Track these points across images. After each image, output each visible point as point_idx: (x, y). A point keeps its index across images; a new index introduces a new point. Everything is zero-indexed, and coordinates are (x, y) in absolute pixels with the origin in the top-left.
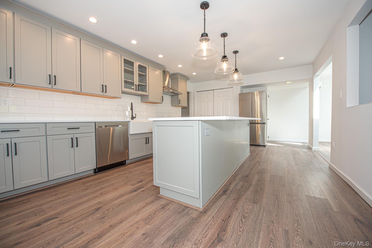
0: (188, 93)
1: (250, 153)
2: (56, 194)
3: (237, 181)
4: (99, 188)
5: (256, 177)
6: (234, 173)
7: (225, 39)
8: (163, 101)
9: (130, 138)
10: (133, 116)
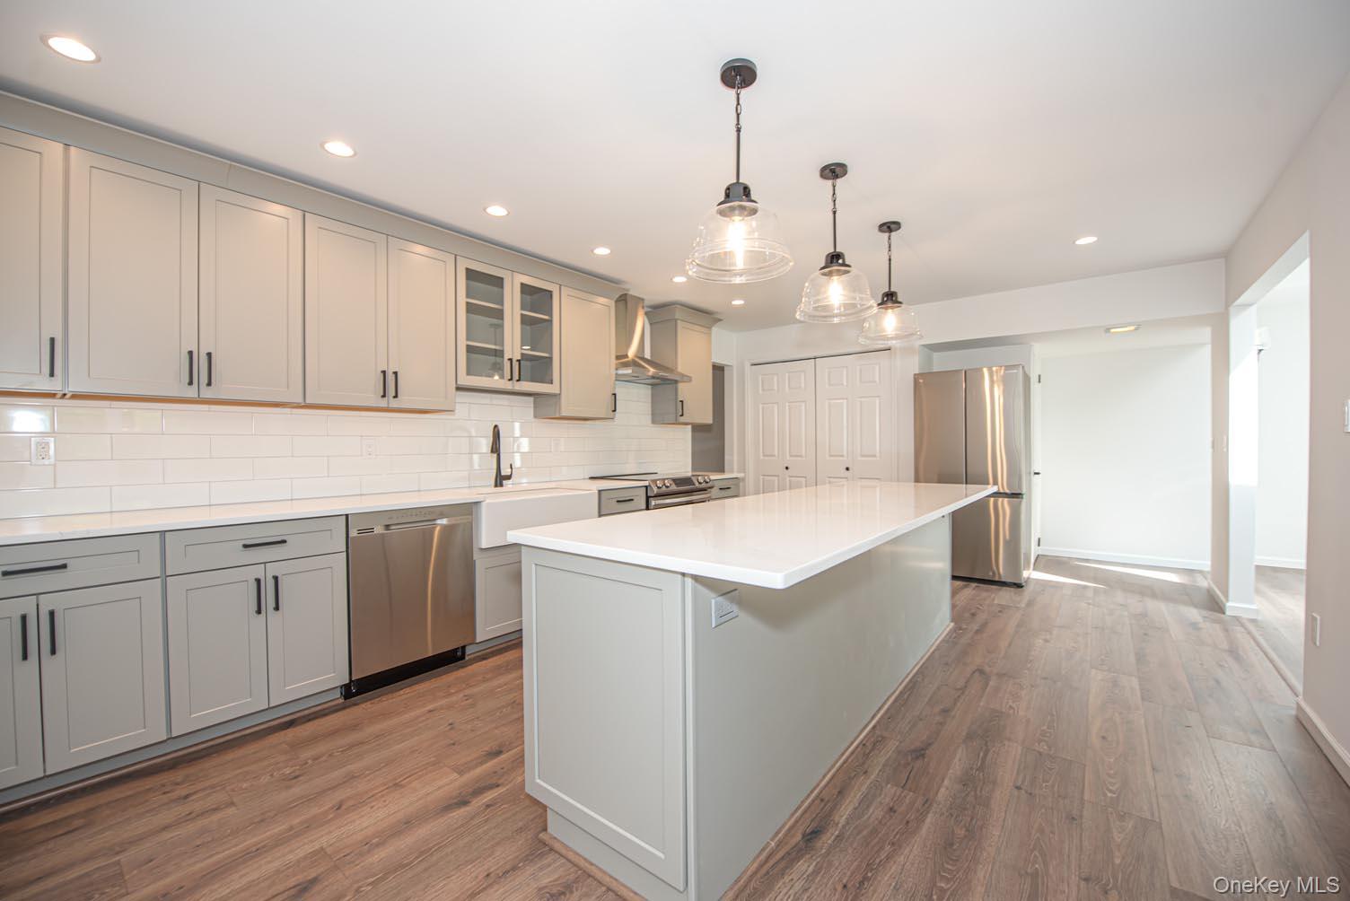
0: (718, 370)
1: (952, 624)
2: (187, 797)
3: (873, 777)
4: (337, 774)
5: (956, 760)
6: (870, 732)
7: (836, 188)
8: (615, 411)
9: (481, 564)
10: (503, 474)
